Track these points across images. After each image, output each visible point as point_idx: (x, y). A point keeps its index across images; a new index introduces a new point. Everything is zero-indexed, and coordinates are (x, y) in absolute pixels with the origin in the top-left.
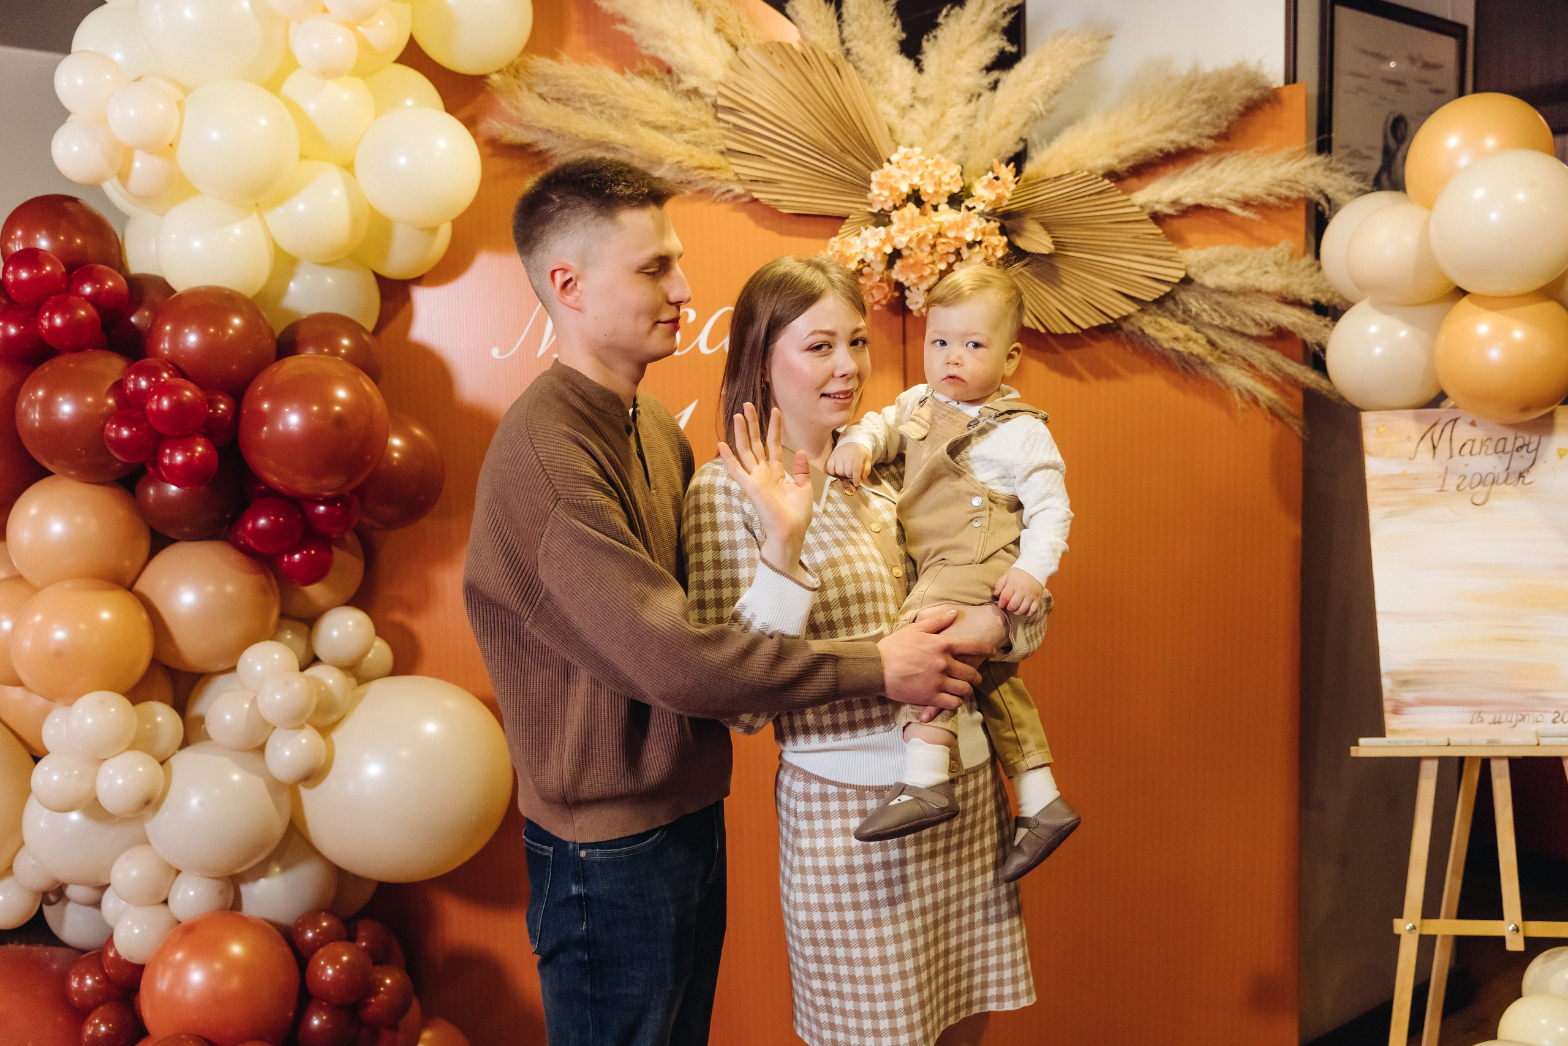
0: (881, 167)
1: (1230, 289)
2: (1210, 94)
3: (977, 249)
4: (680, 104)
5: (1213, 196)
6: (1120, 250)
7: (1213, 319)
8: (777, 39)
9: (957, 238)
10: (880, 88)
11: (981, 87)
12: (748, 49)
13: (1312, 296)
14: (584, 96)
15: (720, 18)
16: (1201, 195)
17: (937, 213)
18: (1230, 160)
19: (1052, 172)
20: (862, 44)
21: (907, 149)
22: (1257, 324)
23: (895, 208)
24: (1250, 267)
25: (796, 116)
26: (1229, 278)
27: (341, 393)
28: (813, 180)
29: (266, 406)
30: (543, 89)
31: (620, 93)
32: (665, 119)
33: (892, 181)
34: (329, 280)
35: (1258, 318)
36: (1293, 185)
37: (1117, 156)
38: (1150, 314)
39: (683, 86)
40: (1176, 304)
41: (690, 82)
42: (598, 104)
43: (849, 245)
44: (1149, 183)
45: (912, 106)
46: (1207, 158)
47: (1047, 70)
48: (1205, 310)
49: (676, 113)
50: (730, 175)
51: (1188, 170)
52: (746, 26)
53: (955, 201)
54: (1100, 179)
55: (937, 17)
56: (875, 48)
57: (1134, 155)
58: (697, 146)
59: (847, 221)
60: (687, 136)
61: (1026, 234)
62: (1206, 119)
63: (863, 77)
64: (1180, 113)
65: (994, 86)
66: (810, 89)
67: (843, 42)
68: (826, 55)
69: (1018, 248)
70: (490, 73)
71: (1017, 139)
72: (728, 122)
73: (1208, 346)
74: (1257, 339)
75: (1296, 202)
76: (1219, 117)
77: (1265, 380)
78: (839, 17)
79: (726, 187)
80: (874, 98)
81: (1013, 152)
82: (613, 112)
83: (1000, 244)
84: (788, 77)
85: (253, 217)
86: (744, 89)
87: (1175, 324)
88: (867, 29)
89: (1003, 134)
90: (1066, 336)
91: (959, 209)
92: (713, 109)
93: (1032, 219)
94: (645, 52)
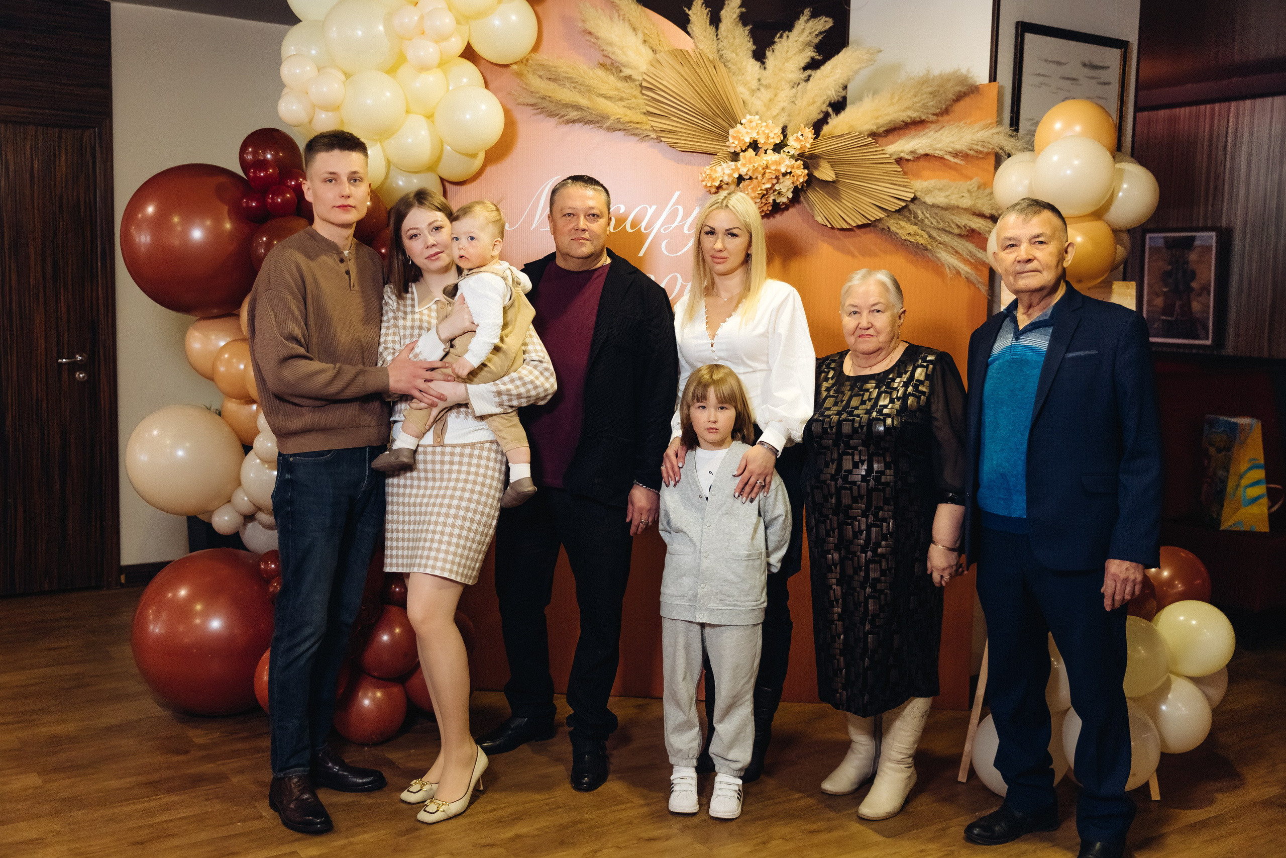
0: (736, 126)
1: (941, 205)
2: (934, 89)
3: (788, 176)
4: (621, 84)
5: (936, 149)
6: (877, 180)
7: (932, 223)
8: (679, 48)
9: (775, 170)
10: (739, 78)
11: (800, 79)
12: (662, 53)
13: (990, 211)
14: (565, 77)
15: (647, 34)
16: (929, 149)
17: (766, 155)
18: (946, 128)
19: (837, 132)
20: (730, 52)
21: (752, 117)
22: (958, 227)
23: (743, 151)
24: (952, 193)
25: (688, 93)
26: (940, 199)
28: (697, 132)
30: (542, 73)
31: (586, 76)
32: (612, 93)
33: (740, 135)
34: (415, 181)
35: (960, 223)
36: (986, 144)
37: (876, 124)
38: (895, 219)
39: (622, 74)
40: (910, 213)
41: (627, 72)
42: (572, 83)
43: (715, 171)
44: (898, 140)
45: (758, 89)
46: (934, 126)
47: (839, 71)
48: (928, 218)
49: (618, 90)
50: (648, 127)
51: (922, 133)
52: (662, 39)
53: (778, 148)
54: (866, 137)
55: (774, 38)
56: (736, 55)
57: (887, 123)
58: (630, 109)
59: (715, 156)
60: (623, 103)
61: (820, 169)
62: (931, 103)
63: (730, 72)
64: (916, 100)
65: (808, 79)
66: (698, 78)
67: (718, 50)
68: (707, 57)
69: (814, 176)
70: (511, 64)
71: (819, 112)
72: (648, 96)
73: (929, 239)
74: (960, 235)
75: (985, 152)
76: (940, 102)
77: (965, 261)
78: (717, 35)
79: (646, 133)
80: (735, 84)
81: (816, 120)
82: (582, 88)
83: (803, 175)
84: (685, 71)
85: (378, 145)
86: (658, 77)
87: (909, 225)
88: (733, 44)
89: (811, 108)
90: (842, 230)
91: (779, 153)
92: (640, 88)
93: (824, 159)
94: (603, 53)
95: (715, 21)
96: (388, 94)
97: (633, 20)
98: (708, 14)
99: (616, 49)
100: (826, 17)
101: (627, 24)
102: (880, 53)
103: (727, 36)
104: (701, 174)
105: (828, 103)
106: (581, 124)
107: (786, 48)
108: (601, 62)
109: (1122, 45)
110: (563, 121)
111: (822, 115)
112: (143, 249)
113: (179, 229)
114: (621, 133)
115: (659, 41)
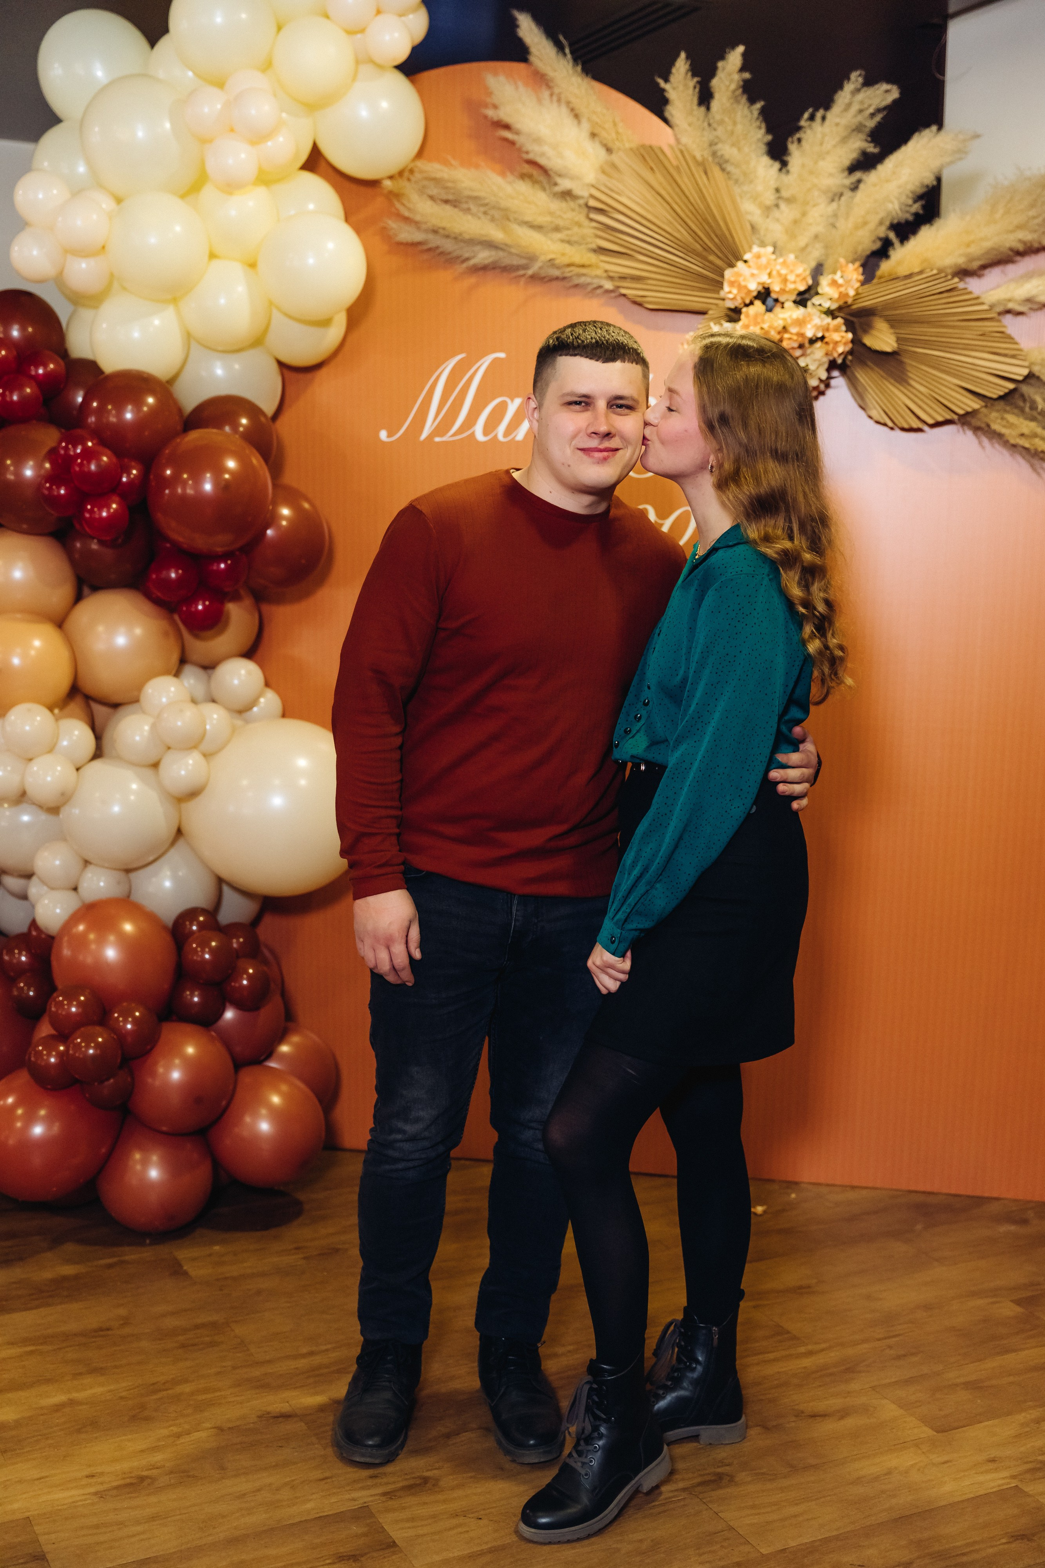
0: (736, 264)
3: (819, 344)
4: (556, 205)
6: (967, 347)
8: (647, 142)
9: (800, 334)
10: (745, 188)
11: (844, 186)
12: (621, 153)
14: (469, 198)
15: (597, 123)
17: (783, 310)
19: (903, 271)
20: (728, 146)
21: (761, 249)
23: (747, 305)
25: (660, 214)
27: (231, 464)
28: (676, 277)
29: (168, 472)
30: (434, 191)
31: (502, 195)
32: (541, 220)
33: (741, 279)
34: (237, 366)
37: (965, 255)
38: (998, 411)
39: (557, 189)
40: (1024, 400)
41: (565, 184)
42: (481, 205)
45: (776, 206)
49: (551, 214)
50: (599, 272)
52: (620, 130)
54: (949, 277)
55: (799, 121)
56: (739, 149)
57: (986, 253)
58: (571, 245)
59: (706, 316)
60: (559, 236)
61: (874, 332)
63: (729, 178)
64: (1032, 213)
65: (855, 187)
66: (677, 189)
67: (711, 145)
68: (694, 158)
69: (864, 345)
70: (383, 179)
71: (873, 238)
72: (599, 223)
78: (708, 120)
79: (597, 282)
80: (738, 199)
81: (868, 253)
82: (496, 213)
83: (844, 341)
84: (657, 180)
85: (170, 309)
86: (614, 190)
87: (1021, 420)
88: (732, 133)
89: (861, 233)
90: (911, 429)
91: (805, 306)
92: (585, 210)
93: (881, 316)
94: (525, 156)
95: (705, 97)
96: (178, 229)
97: (573, 99)
98: (695, 87)
99: (546, 149)
100: (888, 81)
101: (564, 110)
102: (977, 140)
103: (725, 119)
104: (682, 344)
105: (888, 223)
107: (819, 136)
108: (526, 171)
111: (878, 245)
115: (617, 133)
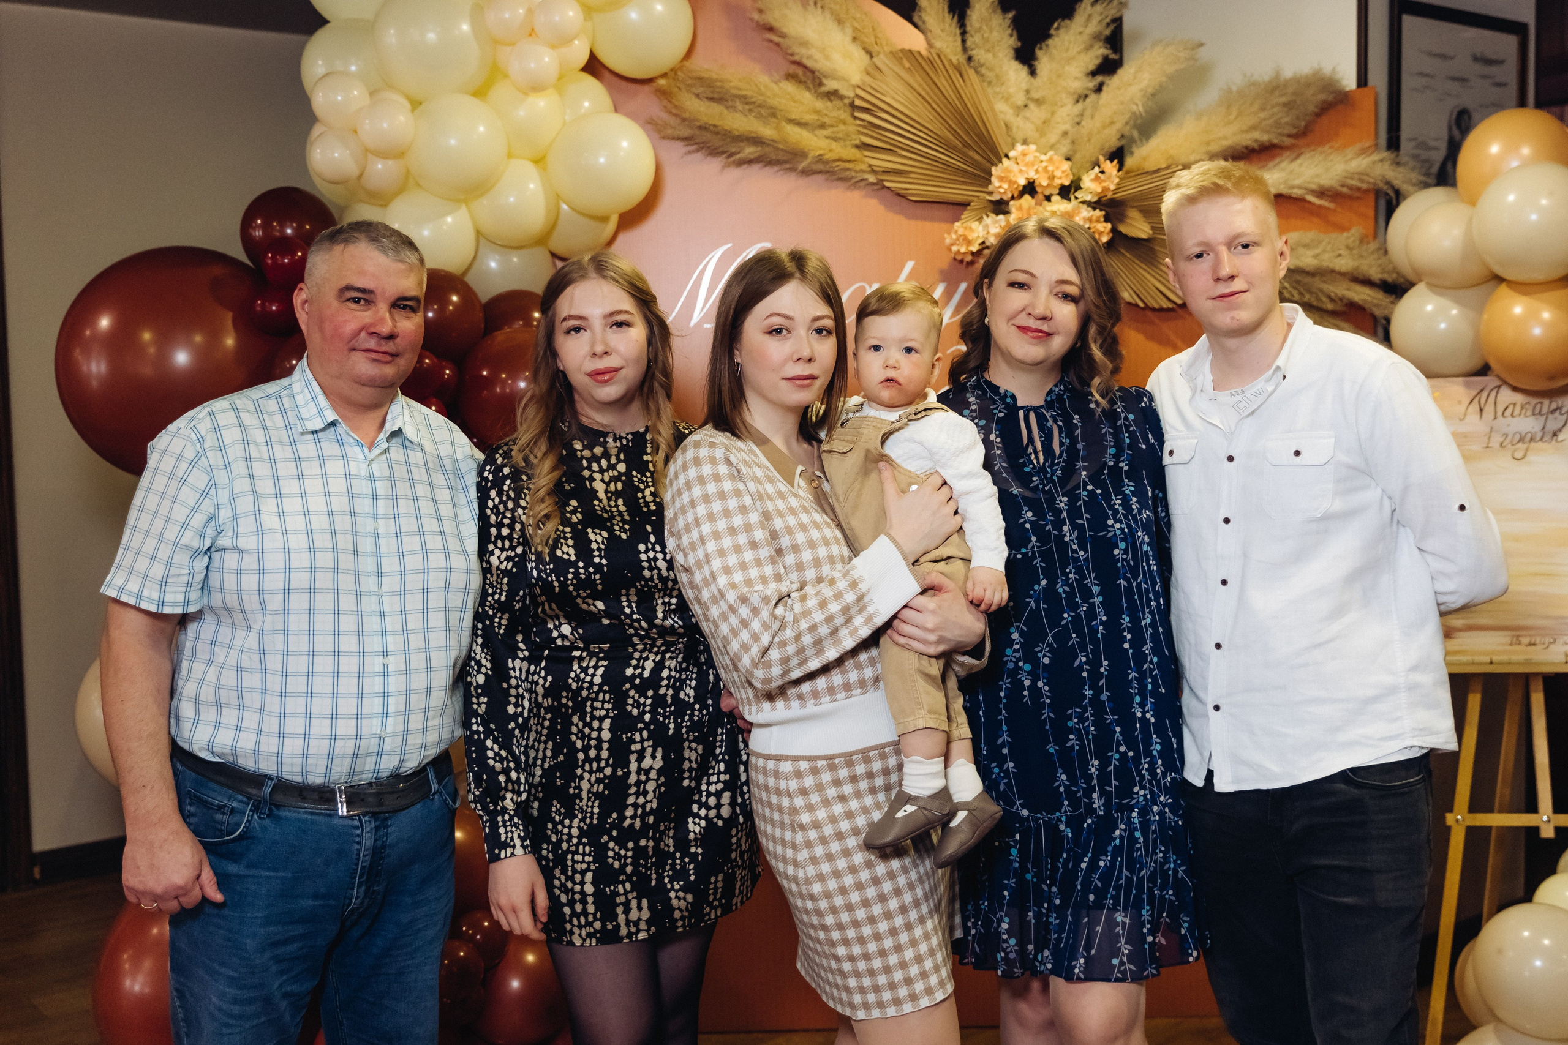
0: (1001, 162)
1: (1307, 269)
2: (1289, 98)
4: (820, 104)
5: (1293, 187)
8: (907, 47)
10: (998, 90)
11: (1087, 89)
12: (882, 56)
13: (1380, 276)
14: (736, 96)
15: (857, 28)
16: (1282, 186)
17: (1049, 203)
18: (1308, 155)
19: (1150, 166)
20: (982, 52)
21: (1024, 147)
22: (1332, 300)
23: (1013, 198)
24: (1324, 251)
25: (924, 115)
26: (1305, 260)
28: (939, 172)
29: (484, 373)
30: (700, 90)
31: (769, 93)
32: (808, 117)
33: (1011, 175)
35: (1332, 295)
36: (1365, 178)
39: (823, 89)
41: (831, 85)
42: (747, 103)
43: (971, 229)
45: (1026, 106)
46: (1288, 153)
49: (817, 112)
50: (864, 167)
51: (1271, 164)
52: (880, 35)
53: (1065, 192)
56: (994, 55)
58: (836, 141)
59: (969, 207)
60: (825, 132)
61: (1129, 221)
62: (1286, 120)
63: (984, 80)
64: (1262, 115)
65: (1099, 89)
66: (937, 91)
67: (965, 49)
68: (951, 61)
69: (1120, 232)
70: (654, 78)
71: (1119, 136)
72: (864, 121)
75: (1367, 191)
76: (1298, 118)
78: (962, 27)
79: (860, 176)
80: (992, 98)
81: (1115, 148)
82: (762, 111)
83: (1105, 230)
84: (916, 80)
85: (464, 208)
86: (878, 91)
88: (988, 39)
89: (1107, 131)
90: (1161, 310)
91: (1069, 199)
92: (849, 110)
93: (1133, 207)
94: (792, 58)
96: (482, 129)
97: (835, 8)
99: (813, 52)
101: (828, 16)
102: (1202, 49)
103: (980, 28)
106: (760, 165)
107: (1066, 44)
108: (791, 71)
109: (1516, 28)
110: (734, 162)
111: (1123, 141)
112: (95, 384)
113: (152, 350)
114: (820, 178)
115: (876, 37)
